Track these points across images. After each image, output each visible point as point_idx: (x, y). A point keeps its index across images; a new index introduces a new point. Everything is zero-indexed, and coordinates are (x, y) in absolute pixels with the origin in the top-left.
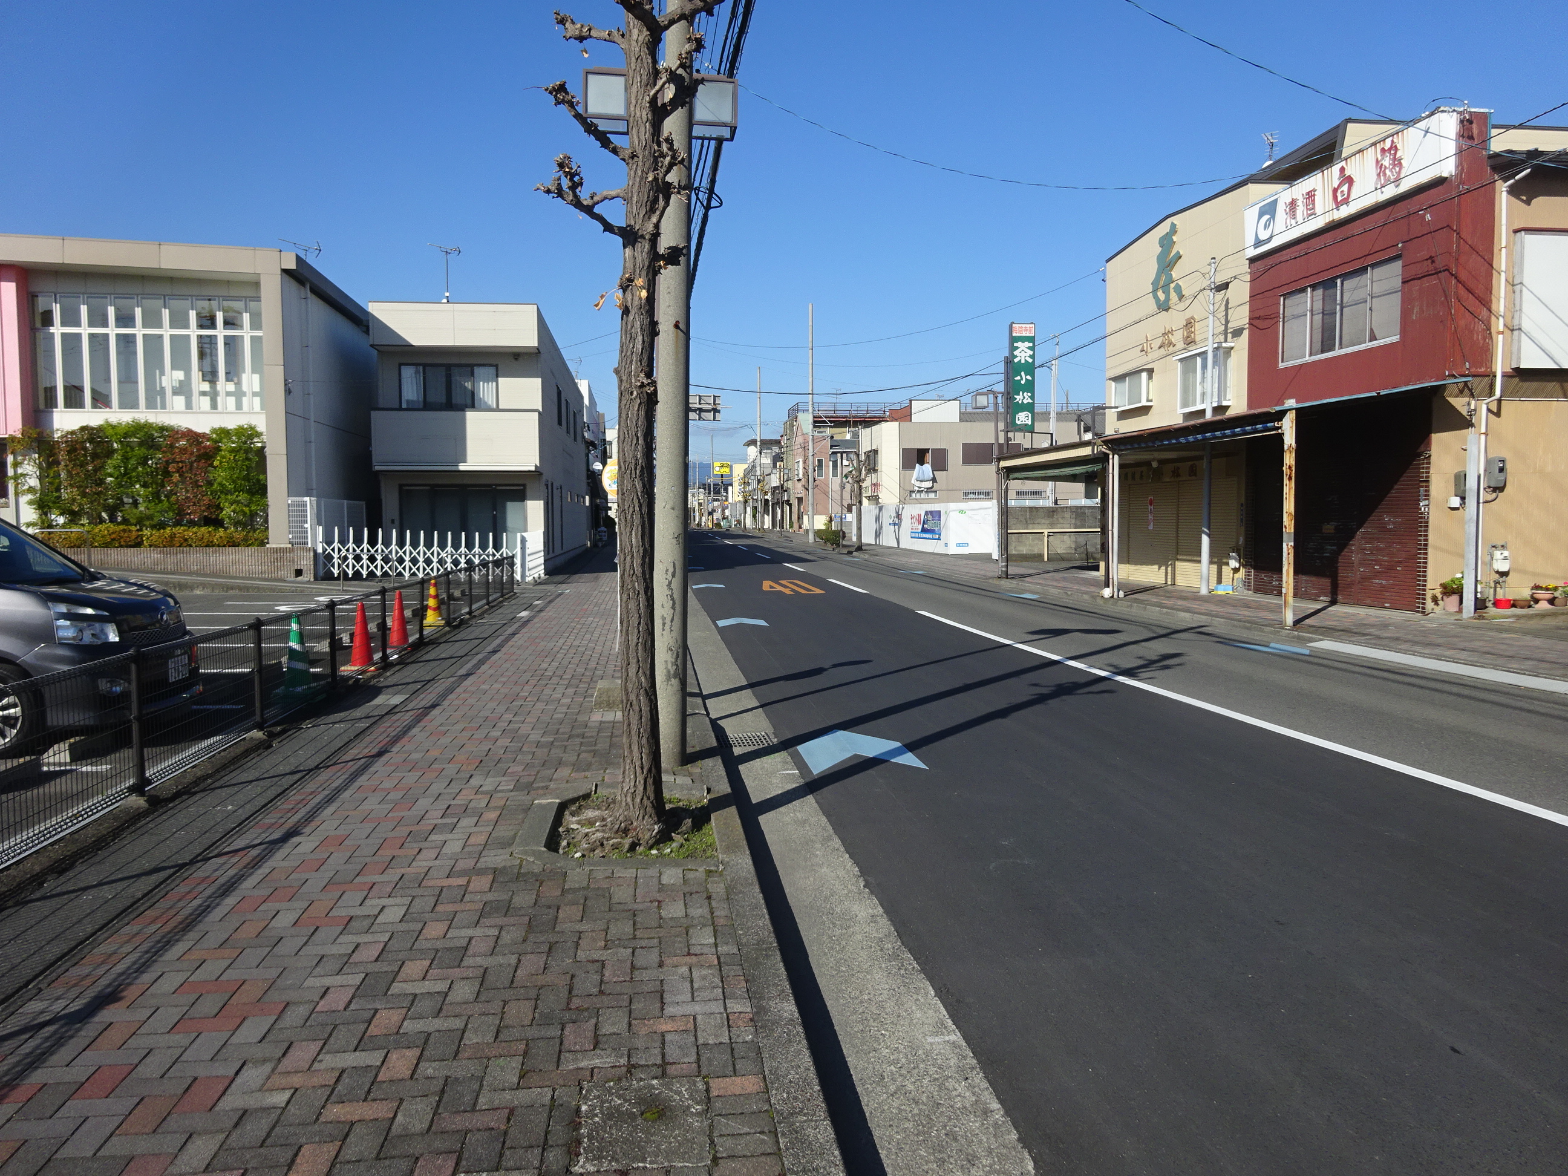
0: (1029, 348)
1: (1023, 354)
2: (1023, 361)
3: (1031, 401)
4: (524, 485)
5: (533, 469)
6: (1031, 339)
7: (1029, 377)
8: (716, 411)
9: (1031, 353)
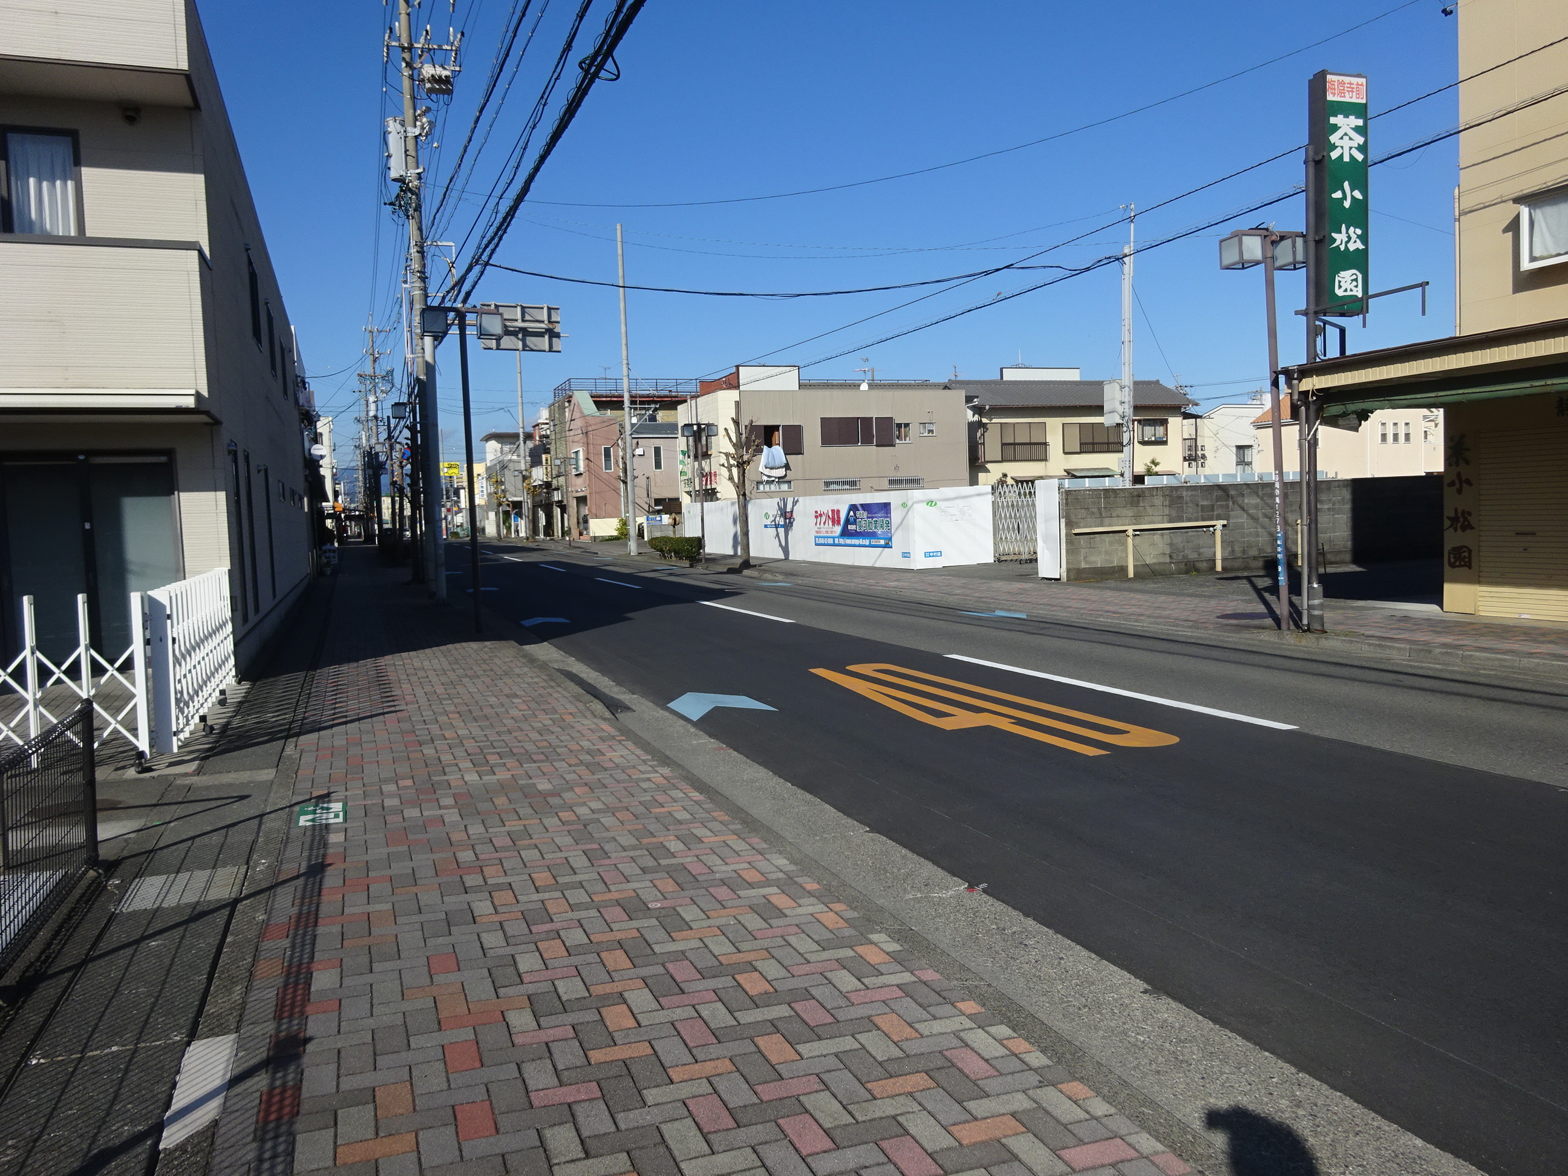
0: (1357, 129)
1: (1346, 142)
2: (1346, 159)
3: (1362, 247)
4: (170, 453)
5: (190, 402)
6: (1359, 110)
7: (1358, 195)
8: (553, 334)
9: (1361, 140)
